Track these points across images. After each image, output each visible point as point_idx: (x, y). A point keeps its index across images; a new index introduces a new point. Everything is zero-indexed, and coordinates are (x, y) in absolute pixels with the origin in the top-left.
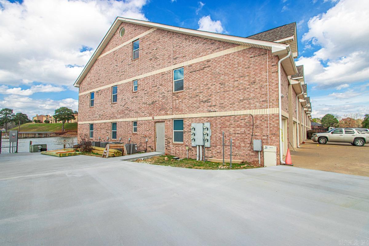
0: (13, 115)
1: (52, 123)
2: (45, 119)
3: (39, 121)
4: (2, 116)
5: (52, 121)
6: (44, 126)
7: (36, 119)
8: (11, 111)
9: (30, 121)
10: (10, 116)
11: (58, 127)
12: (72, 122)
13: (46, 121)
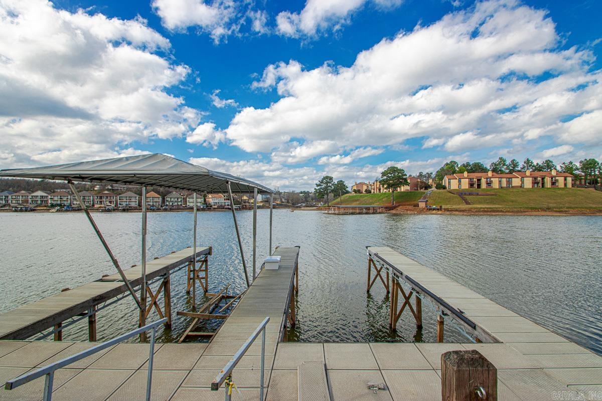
0: (333, 185)
1: (374, 193)
2: (365, 188)
3: (359, 191)
4: (323, 186)
5: (374, 189)
6: (366, 198)
7: (355, 188)
8: (331, 179)
9: (348, 192)
10: (331, 185)
11: (384, 197)
12: (402, 190)
13: (366, 191)
